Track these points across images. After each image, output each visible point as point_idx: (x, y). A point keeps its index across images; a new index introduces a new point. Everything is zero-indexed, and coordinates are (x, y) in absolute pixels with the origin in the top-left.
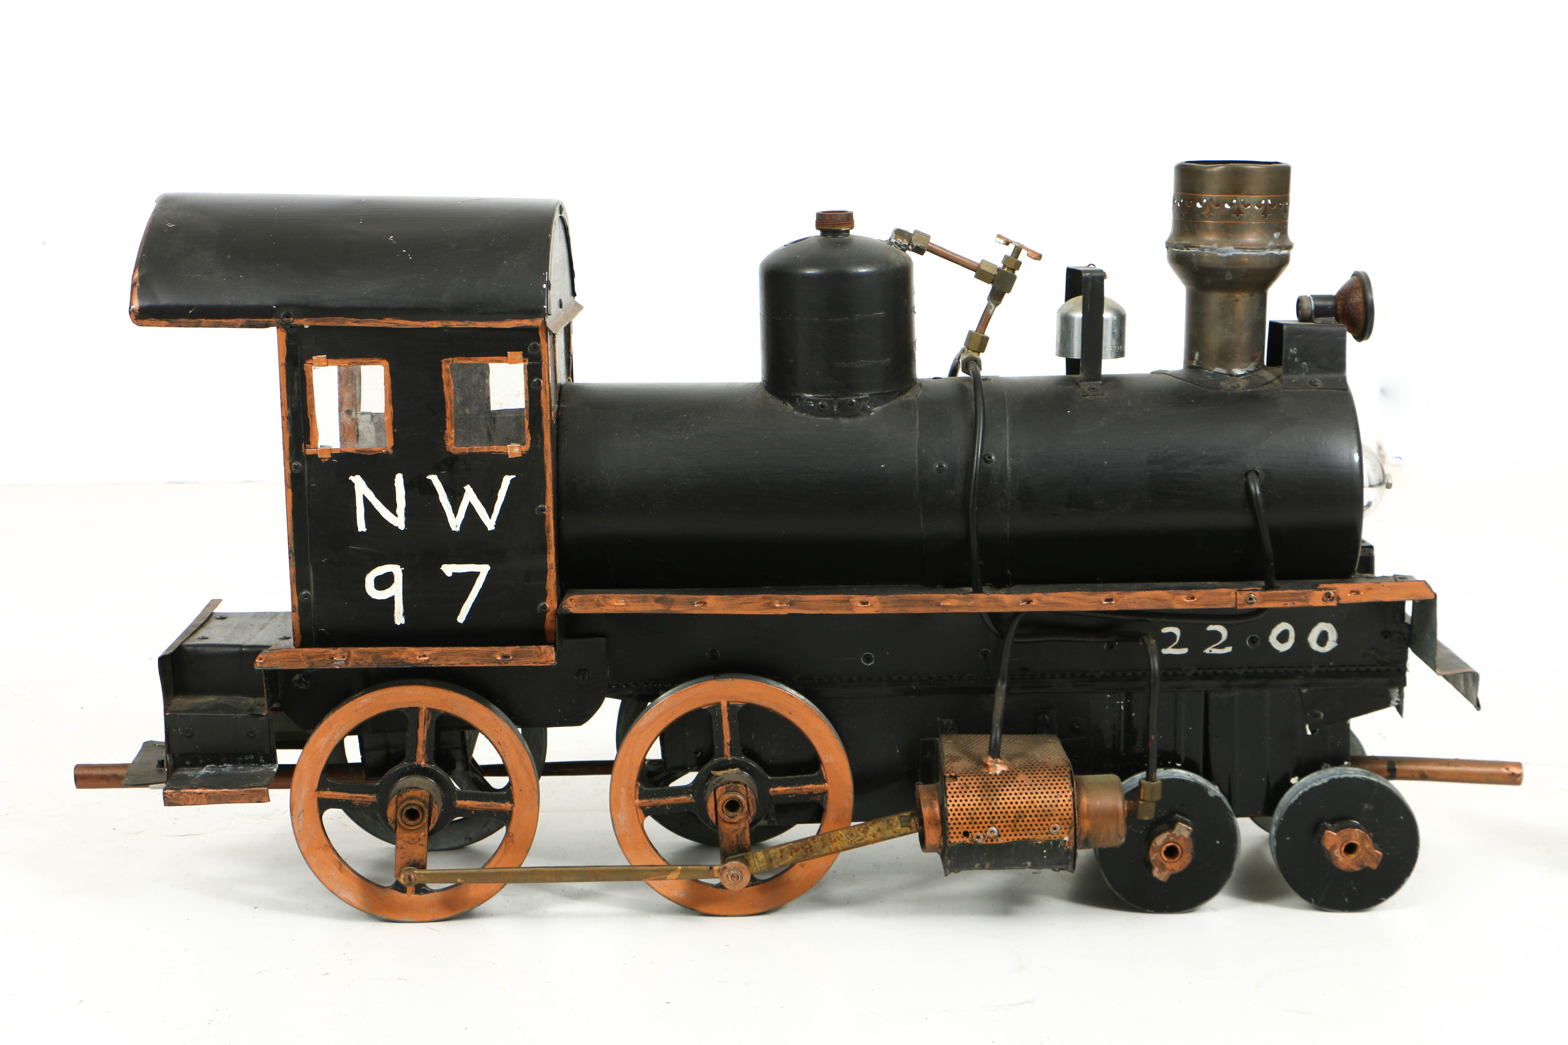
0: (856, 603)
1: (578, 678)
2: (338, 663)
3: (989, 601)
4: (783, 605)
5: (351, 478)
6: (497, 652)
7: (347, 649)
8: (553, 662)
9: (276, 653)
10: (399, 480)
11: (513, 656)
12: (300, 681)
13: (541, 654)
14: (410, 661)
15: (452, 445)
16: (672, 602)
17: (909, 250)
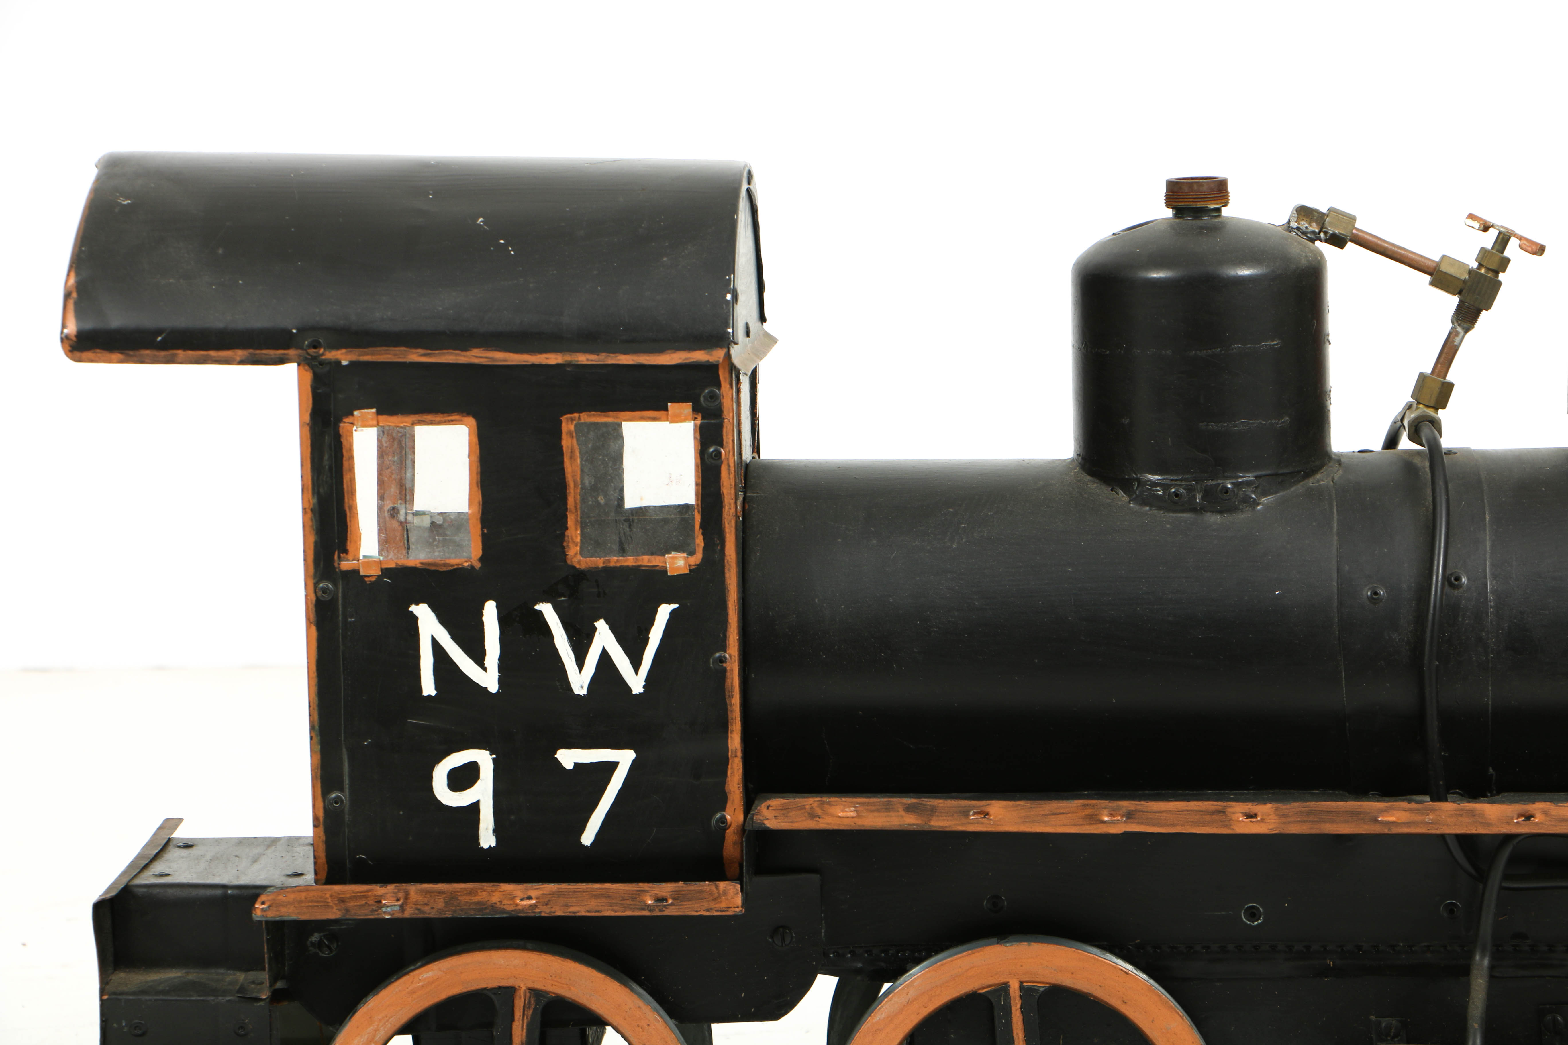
0: (1237, 815)
1: (773, 940)
2: (389, 909)
3: (1461, 815)
4: (1116, 819)
5: (413, 608)
6: (647, 891)
7: (404, 886)
8: (737, 910)
9: (288, 892)
10: (490, 612)
11: (674, 899)
12: (319, 945)
13: (719, 896)
14: (505, 907)
15: (576, 554)
16: (933, 810)
17: (1321, 241)
